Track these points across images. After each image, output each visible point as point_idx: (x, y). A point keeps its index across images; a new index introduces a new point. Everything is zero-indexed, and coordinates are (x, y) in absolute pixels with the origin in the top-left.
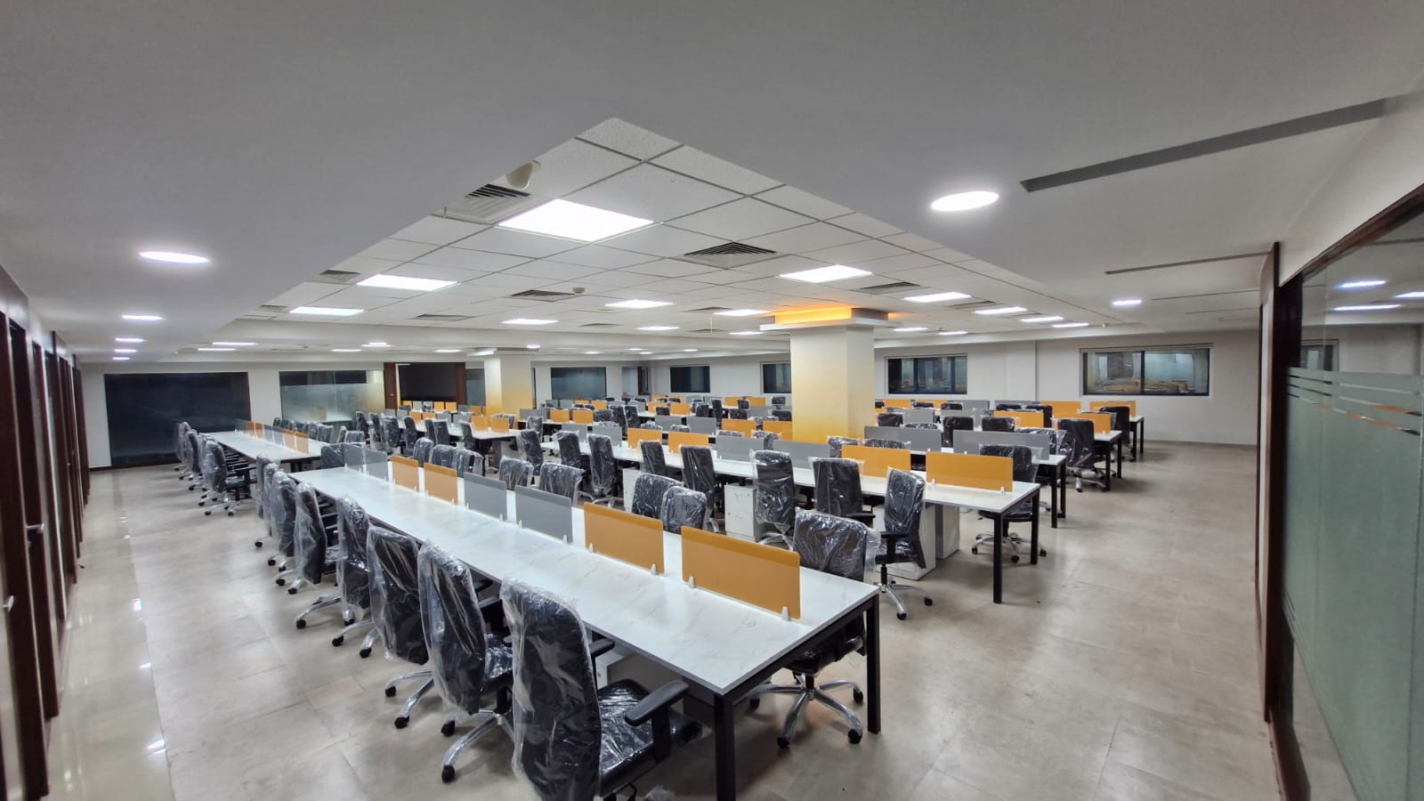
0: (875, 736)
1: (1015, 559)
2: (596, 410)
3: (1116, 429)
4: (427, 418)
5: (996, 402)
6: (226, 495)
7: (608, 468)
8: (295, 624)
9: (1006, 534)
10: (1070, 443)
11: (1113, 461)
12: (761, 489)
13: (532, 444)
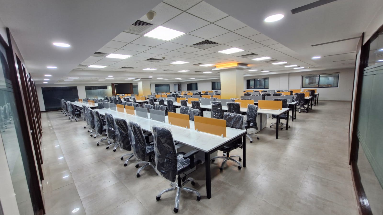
0: (245, 168)
1: (282, 129)
2: (168, 95)
3: (311, 96)
4: (124, 97)
5: (277, 90)
6: (75, 117)
7: (172, 108)
8: (96, 145)
9: (279, 123)
10: (298, 100)
11: (309, 105)
12: (213, 111)
13: (152, 102)
